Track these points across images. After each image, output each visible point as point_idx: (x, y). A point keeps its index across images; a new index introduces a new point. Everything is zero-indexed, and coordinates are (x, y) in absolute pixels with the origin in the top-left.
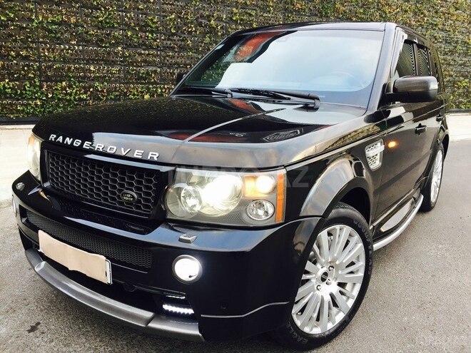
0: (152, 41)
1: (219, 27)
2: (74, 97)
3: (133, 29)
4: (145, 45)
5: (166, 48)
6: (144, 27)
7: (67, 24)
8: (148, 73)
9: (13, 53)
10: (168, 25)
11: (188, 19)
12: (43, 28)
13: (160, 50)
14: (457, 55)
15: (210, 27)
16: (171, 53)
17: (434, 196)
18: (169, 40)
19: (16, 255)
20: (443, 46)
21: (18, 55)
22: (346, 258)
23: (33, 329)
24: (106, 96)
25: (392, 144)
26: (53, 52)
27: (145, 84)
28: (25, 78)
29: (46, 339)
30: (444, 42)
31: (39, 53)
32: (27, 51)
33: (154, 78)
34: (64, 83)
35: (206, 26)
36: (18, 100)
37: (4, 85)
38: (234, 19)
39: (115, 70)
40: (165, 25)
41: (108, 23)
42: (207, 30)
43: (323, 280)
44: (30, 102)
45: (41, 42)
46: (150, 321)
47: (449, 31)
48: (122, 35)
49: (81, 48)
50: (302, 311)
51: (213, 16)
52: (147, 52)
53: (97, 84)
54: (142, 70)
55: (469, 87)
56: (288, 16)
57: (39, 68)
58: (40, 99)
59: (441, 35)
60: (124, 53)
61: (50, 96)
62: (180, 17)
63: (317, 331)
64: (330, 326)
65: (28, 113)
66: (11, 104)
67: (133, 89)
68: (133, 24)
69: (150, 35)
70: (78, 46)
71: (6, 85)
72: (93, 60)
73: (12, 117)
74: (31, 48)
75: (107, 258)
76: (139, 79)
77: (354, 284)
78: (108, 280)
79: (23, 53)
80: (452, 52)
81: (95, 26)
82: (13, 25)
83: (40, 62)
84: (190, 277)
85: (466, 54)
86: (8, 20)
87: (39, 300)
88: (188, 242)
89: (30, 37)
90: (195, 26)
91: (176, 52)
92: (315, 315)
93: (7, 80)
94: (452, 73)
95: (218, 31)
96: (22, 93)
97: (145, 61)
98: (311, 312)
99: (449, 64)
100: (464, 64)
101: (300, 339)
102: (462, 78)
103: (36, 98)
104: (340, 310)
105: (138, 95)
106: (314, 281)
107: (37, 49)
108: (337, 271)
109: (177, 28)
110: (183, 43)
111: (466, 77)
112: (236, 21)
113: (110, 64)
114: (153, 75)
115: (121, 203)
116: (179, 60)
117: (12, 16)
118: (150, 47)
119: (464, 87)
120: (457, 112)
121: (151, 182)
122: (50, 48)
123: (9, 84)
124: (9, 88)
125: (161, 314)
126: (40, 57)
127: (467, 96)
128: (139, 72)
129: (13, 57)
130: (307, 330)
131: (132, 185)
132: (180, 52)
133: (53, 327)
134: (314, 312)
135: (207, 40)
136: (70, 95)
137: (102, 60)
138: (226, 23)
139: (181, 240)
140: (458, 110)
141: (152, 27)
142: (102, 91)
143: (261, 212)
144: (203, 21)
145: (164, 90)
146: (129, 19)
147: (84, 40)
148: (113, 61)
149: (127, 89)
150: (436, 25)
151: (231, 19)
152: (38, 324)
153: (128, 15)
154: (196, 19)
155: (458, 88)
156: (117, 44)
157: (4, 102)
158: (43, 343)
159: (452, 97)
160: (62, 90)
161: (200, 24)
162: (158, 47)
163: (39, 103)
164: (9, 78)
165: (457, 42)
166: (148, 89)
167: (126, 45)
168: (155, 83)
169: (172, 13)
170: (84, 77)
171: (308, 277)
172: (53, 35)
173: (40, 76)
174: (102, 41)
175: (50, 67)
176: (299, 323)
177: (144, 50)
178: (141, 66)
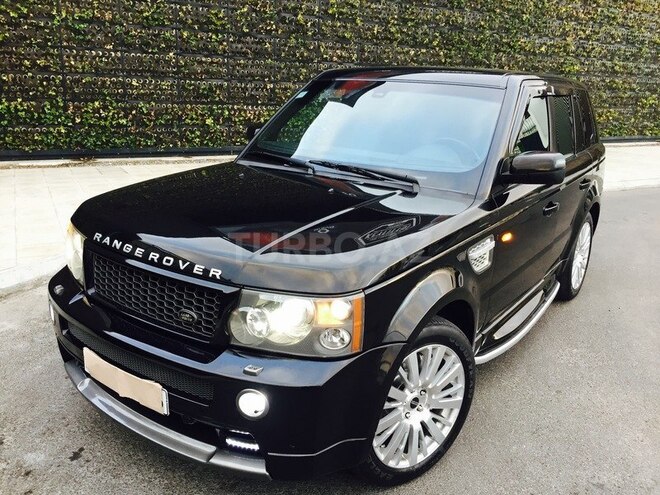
0: (216, 44)
1: (309, 24)
2: (111, 123)
3: (190, 28)
4: (207, 49)
5: (236, 54)
6: (205, 25)
7: (100, 21)
8: (210, 89)
9: (27, 63)
10: (238, 22)
11: (266, 13)
12: (67, 28)
13: (228, 57)
14: (642, 60)
15: (297, 23)
16: (242, 61)
17: (577, 281)
18: (239, 42)
19: (48, 358)
20: (623, 48)
21: (34, 64)
22: (441, 381)
23: (76, 456)
24: (154, 121)
25: (507, 237)
26: (82, 61)
27: (208, 103)
28: (44, 96)
29: (92, 469)
30: (624, 43)
31: (63, 62)
32: (46, 59)
33: (219, 95)
34: (97, 103)
35: (291, 22)
36: (35, 126)
37: (16, 106)
38: (330, 12)
39: (165, 84)
40: (234, 22)
41: (156, 20)
42: (293, 28)
43: (413, 406)
44: (52, 129)
45: (65, 47)
46: (211, 456)
47: (633, 27)
48: (175, 36)
49: (119, 54)
50: (386, 443)
51: (301, 9)
52: (209, 60)
53: (141, 104)
54: (204, 85)
55: (657, 106)
56: (406, 7)
57: (63, 82)
58: (65, 126)
59: (619, 32)
60: (177, 61)
61: (78, 121)
62: (255, 11)
63: (404, 465)
64: (421, 458)
65: (48, 145)
66: (26, 133)
67: (191, 110)
68: (190, 21)
69: (214, 37)
70: (116, 52)
71: (19, 107)
72: (136, 71)
73: (27, 149)
74: (52, 55)
75: (164, 386)
76: (199, 97)
77: (452, 410)
78: (165, 411)
79: (41, 62)
80: (635, 57)
81: (139, 23)
82: (27, 24)
83: (63, 74)
84: (256, 412)
85: (655, 59)
86: (20, 17)
87: (80, 420)
88: (254, 374)
89: (49, 40)
90: (276, 24)
91: (250, 59)
92: (402, 447)
93: (20, 100)
94: (634, 85)
95: (308, 30)
96: (40, 118)
97: (207, 72)
98: (398, 444)
99: (631, 74)
100: (652, 74)
101: (383, 475)
102: (647, 93)
103: (59, 124)
104: (434, 440)
105: (197, 120)
106: (401, 409)
107: (60, 56)
108: (430, 395)
109: (251, 26)
110: (259, 46)
111: (654, 91)
112: (333, 15)
113: (159, 77)
114: (218, 92)
115: (179, 323)
116: (254, 71)
117: (25, 11)
118: (213, 53)
119: (651, 106)
120: (639, 140)
121: (213, 302)
122: (77, 55)
123: (22, 106)
124: (22, 111)
125: (223, 449)
126: (63, 67)
127: (654, 118)
128: (199, 88)
129: (27, 67)
130: (392, 464)
131: (192, 303)
132: (254, 59)
133: (99, 454)
134: (401, 443)
135: (293, 41)
136: (106, 119)
137: (149, 71)
138: (319, 17)
139: (245, 372)
140: (641, 137)
141: (216, 25)
142: (149, 114)
143: (336, 340)
144: (287, 16)
145: (233, 113)
146: (185, 13)
147: (123, 44)
148: (162, 73)
149: (183, 110)
150: (614, 18)
151: (326, 11)
152: (82, 449)
153: (184, 7)
154: (278, 13)
155: (643, 108)
156: (169, 48)
157: (16, 129)
158: (89, 474)
159: (633, 120)
160: (94, 113)
161: (283, 20)
162: (225, 52)
163: (63, 131)
164: (23, 98)
165: (642, 42)
166: (212, 110)
167: (181, 49)
168: (221, 102)
169: (244, 5)
170: (123, 95)
171: (393, 405)
172: (81, 37)
173: (64, 94)
174: (148, 45)
175: (78, 81)
176: (382, 457)
177: (206, 56)
178: (202, 80)
